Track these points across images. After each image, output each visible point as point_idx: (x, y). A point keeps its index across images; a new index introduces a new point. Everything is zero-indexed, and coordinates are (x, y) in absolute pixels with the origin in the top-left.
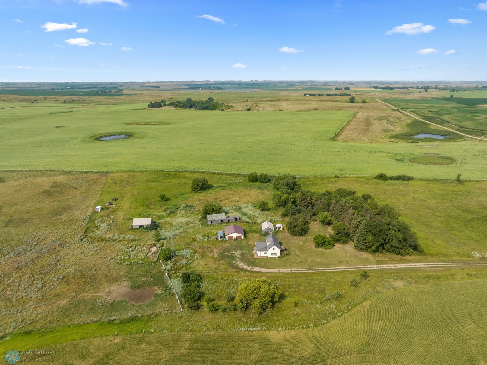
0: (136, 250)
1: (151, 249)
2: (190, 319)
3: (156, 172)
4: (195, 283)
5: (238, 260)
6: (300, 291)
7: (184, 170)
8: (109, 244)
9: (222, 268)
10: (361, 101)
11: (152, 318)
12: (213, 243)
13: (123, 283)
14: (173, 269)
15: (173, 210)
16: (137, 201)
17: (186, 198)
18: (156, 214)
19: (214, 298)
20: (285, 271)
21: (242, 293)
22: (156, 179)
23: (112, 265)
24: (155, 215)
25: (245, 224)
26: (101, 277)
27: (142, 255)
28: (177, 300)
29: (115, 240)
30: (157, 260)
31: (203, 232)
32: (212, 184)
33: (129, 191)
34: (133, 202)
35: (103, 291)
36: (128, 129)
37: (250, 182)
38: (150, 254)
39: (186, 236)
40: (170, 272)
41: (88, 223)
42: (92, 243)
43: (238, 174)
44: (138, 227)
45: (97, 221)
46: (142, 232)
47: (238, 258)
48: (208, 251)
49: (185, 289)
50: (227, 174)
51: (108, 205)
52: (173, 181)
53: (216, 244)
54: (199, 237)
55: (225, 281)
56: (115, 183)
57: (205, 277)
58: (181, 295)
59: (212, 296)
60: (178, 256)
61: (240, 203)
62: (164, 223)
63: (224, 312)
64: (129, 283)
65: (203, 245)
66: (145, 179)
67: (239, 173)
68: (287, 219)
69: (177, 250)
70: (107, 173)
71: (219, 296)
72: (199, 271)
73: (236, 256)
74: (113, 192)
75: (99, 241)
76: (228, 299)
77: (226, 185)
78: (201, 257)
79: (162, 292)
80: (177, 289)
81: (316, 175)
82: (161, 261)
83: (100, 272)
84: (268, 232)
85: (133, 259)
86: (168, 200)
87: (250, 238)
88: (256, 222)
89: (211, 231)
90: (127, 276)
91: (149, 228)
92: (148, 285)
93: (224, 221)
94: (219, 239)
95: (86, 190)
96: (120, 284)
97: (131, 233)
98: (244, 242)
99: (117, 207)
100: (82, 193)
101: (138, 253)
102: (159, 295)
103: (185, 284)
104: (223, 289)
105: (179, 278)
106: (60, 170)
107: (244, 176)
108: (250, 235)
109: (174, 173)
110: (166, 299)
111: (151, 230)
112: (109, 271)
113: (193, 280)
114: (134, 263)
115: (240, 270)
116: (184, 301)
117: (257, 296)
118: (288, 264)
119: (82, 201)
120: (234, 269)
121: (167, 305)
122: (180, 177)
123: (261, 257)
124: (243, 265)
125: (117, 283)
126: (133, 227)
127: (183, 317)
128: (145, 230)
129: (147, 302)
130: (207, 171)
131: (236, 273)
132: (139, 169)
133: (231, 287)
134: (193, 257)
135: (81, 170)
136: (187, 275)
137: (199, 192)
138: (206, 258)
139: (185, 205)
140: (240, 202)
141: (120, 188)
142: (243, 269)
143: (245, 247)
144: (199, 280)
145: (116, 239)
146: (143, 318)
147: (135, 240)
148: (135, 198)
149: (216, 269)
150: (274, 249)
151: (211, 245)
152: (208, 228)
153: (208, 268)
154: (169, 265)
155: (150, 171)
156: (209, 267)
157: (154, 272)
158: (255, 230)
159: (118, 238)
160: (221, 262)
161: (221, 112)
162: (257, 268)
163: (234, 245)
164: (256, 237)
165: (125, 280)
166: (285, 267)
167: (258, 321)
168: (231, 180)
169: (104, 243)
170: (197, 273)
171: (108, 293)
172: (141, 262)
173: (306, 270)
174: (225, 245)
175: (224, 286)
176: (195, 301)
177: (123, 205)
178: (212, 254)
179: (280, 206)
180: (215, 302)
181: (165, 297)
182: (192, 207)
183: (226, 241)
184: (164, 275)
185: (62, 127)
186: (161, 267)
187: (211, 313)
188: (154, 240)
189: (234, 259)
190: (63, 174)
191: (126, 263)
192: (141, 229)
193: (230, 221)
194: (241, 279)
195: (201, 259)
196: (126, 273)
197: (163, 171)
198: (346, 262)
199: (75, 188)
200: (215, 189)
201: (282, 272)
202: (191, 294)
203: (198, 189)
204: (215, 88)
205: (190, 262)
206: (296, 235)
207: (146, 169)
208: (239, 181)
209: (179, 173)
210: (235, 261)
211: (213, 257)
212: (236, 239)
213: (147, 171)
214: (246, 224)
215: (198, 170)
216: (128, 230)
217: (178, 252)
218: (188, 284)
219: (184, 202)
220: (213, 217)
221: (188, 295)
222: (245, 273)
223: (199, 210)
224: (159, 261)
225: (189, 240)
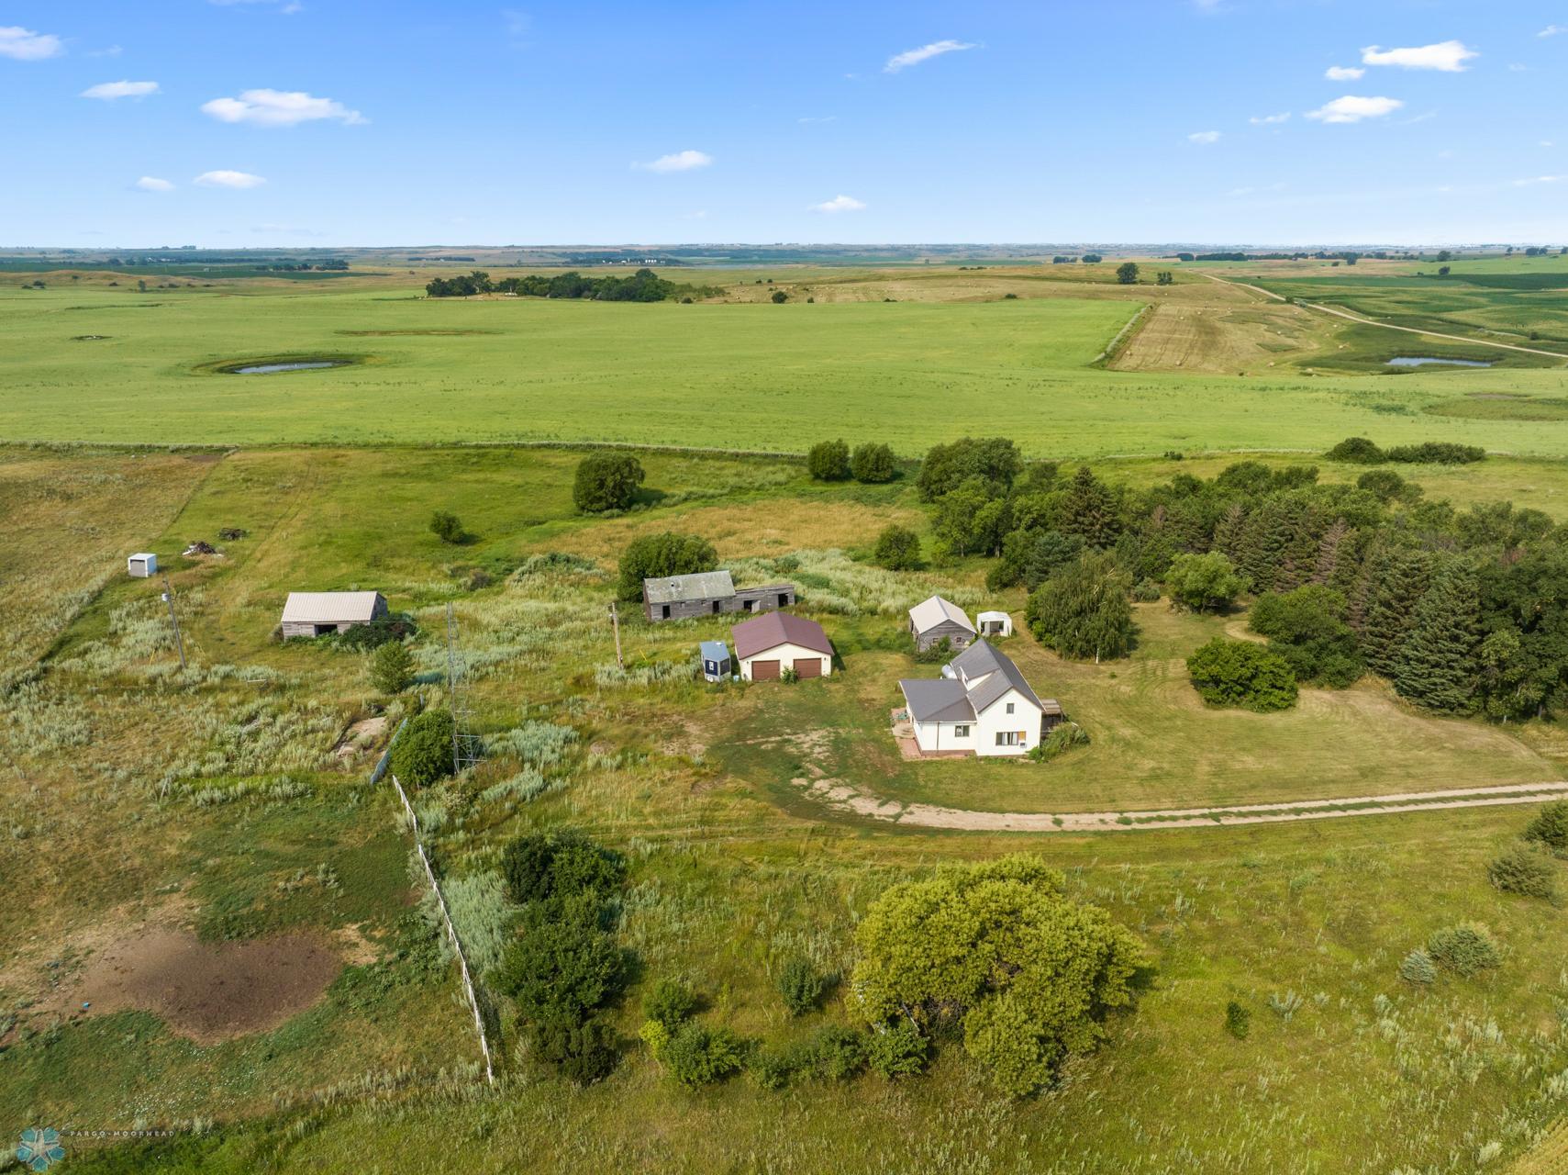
0: (277, 729)
1: (356, 727)
2: (546, 1146)
3: (426, 448)
4: (585, 898)
5: (818, 772)
6: (1219, 932)
7: (545, 442)
8: (147, 704)
9: (735, 814)
10: (1156, 278)
11: (289, 1146)
12: (681, 696)
13: (160, 904)
14: (459, 821)
15: (489, 573)
16: (327, 543)
17: (552, 535)
18: (410, 589)
19: (704, 990)
20: (1089, 821)
21: (889, 958)
22: (426, 471)
23: (128, 805)
24: (404, 591)
25: (825, 616)
26: (46, 871)
27: (301, 751)
28: (468, 1012)
29: (183, 687)
30: (378, 779)
31: (625, 651)
32: (661, 488)
33: (302, 506)
34: (312, 545)
35: (31, 955)
36: (347, 346)
37: (818, 482)
38: (344, 749)
39: (543, 670)
40: (441, 840)
41: (73, 621)
42: (60, 702)
43: (766, 456)
44: (311, 632)
45: (118, 612)
46: (326, 653)
47: (818, 763)
48: (657, 731)
49: (521, 938)
50: (719, 456)
51: (192, 555)
52: (495, 476)
53: (694, 699)
54: (606, 671)
55: (761, 883)
56: (246, 480)
57: (640, 864)
58: (496, 978)
59: (692, 981)
60: (492, 755)
61: (786, 547)
62: (442, 619)
63: (779, 1087)
64: (195, 902)
65: (626, 706)
66: (378, 469)
67: (770, 451)
68: (1021, 596)
69: (489, 729)
70: (224, 449)
71: (734, 977)
72: (608, 829)
73: (805, 755)
74: (230, 510)
75: (98, 692)
76: (799, 998)
77: (719, 491)
78: (619, 758)
79: (381, 955)
80: (473, 938)
81: (1085, 455)
82: (396, 784)
83: (46, 846)
84: (945, 646)
85: (252, 772)
86: (466, 540)
87: (863, 673)
88: (879, 610)
89: (668, 647)
90: (197, 865)
91: (361, 635)
92: (304, 917)
93: (725, 607)
94: (710, 678)
95: (113, 504)
96: (138, 913)
97: (272, 659)
98: (837, 691)
99: (231, 562)
100: (93, 513)
101: (280, 746)
102: (360, 978)
103: (526, 907)
104: (753, 934)
105: (493, 874)
106: (32, 442)
107: (792, 460)
108: (858, 661)
109: (503, 451)
110: (404, 1004)
111: (371, 645)
112: (100, 840)
113: (574, 883)
114: (248, 792)
115: (839, 821)
116: (515, 1016)
117: (1001, 976)
118: (1096, 789)
119: (80, 541)
120: (808, 817)
121: (399, 1047)
122: (526, 464)
123: (938, 753)
124: (851, 797)
125: (122, 909)
126: (287, 633)
127: (498, 1131)
128: (343, 642)
129: (280, 1025)
130: (640, 445)
131: (821, 841)
132: (360, 440)
133: (802, 917)
134: (575, 762)
135: (117, 443)
136: (533, 854)
137: (607, 513)
138: (647, 765)
139: (547, 556)
140: (788, 544)
141: (266, 498)
142: (852, 819)
143: (842, 713)
144: (607, 882)
145: (188, 681)
146: (225, 1148)
147: (281, 689)
148: (326, 531)
149: (703, 822)
150: (1010, 708)
151: (668, 707)
152: (650, 636)
153: (656, 814)
154: (440, 803)
155: (403, 446)
156: (666, 812)
157: (352, 840)
158: (879, 641)
159: (199, 678)
160: (730, 783)
161: (681, 305)
162: (931, 807)
163: (787, 705)
164: (891, 666)
165: (177, 890)
166: (1087, 804)
167: (1022, 1156)
168: (738, 475)
169: (123, 705)
170: (597, 841)
171: (56, 966)
172: (288, 789)
173: (1204, 816)
174: (742, 703)
175: (758, 915)
176: (585, 1014)
177: (263, 556)
178: (675, 745)
179: (966, 555)
180: (711, 1022)
181: (399, 988)
182: (578, 562)
183: (743, 687)
184: (406, 859)
185: (102, 338)
186: (397, 816)
187: (694, 1100)
188: (376, 685)
189: (795, 766)
190: (41, 458)
191: (205, 795)
192: (320, 642)
193: (756, 607)
194: (854, 874)
195: (619, 767)
196: (192, 846)
197: (456, 445)
198: (1396, 771)
199: (68, 498)
200: (675, 505)
201: (1078, 828)
202: (555, 969)
203: (603, 504)
204: (659, 261)
205: (558, 783)
206: (1085, 654)
207: (386, 440)
208: (771, 477)
209: (523, 452)
210: (802, 775)
211: (681, 760)
212: (797, 678)
213: (389, 445)
214: (833, 617)
215: (601, 443)
216: (261, 648)
217: (497, 736)
218: (542, 907)
219: (540, 547)
220: (673, 589)
221: (540, 977)
222: (868, 836)
223: (608, 572)
224: (390, 785)
225: (556, 683)
